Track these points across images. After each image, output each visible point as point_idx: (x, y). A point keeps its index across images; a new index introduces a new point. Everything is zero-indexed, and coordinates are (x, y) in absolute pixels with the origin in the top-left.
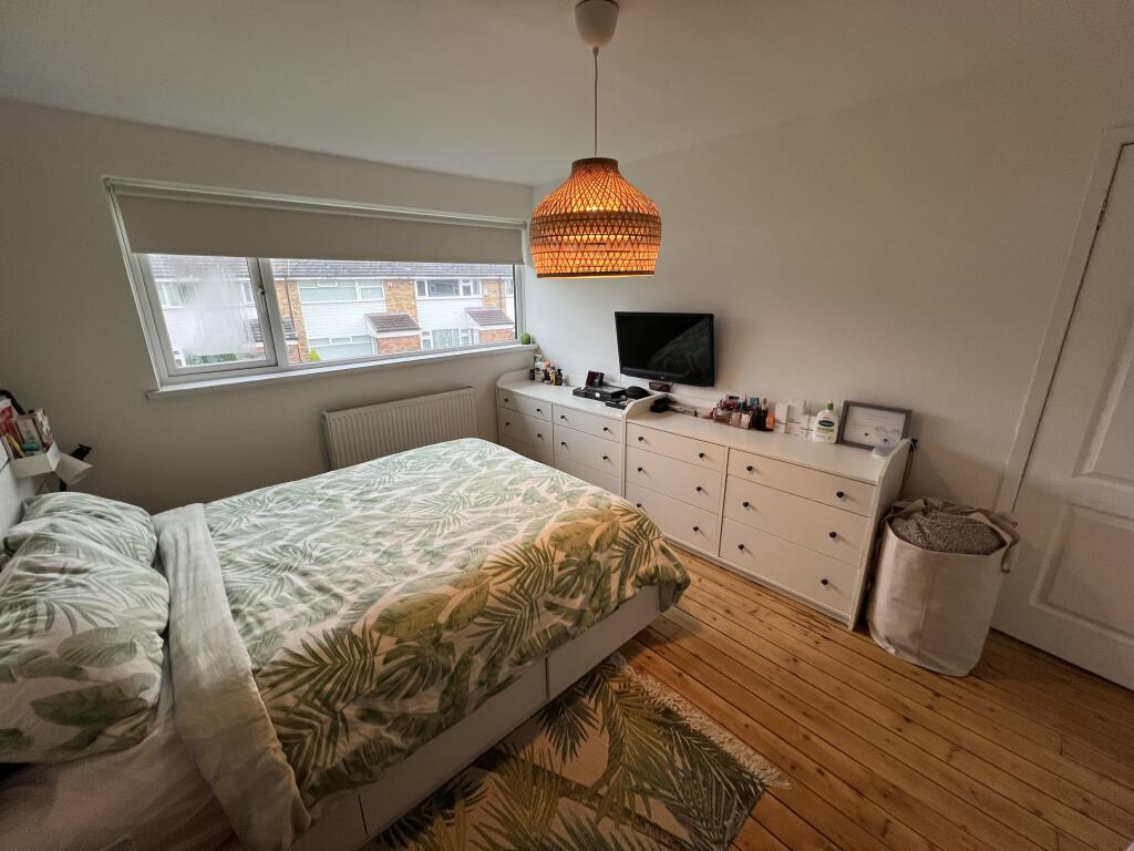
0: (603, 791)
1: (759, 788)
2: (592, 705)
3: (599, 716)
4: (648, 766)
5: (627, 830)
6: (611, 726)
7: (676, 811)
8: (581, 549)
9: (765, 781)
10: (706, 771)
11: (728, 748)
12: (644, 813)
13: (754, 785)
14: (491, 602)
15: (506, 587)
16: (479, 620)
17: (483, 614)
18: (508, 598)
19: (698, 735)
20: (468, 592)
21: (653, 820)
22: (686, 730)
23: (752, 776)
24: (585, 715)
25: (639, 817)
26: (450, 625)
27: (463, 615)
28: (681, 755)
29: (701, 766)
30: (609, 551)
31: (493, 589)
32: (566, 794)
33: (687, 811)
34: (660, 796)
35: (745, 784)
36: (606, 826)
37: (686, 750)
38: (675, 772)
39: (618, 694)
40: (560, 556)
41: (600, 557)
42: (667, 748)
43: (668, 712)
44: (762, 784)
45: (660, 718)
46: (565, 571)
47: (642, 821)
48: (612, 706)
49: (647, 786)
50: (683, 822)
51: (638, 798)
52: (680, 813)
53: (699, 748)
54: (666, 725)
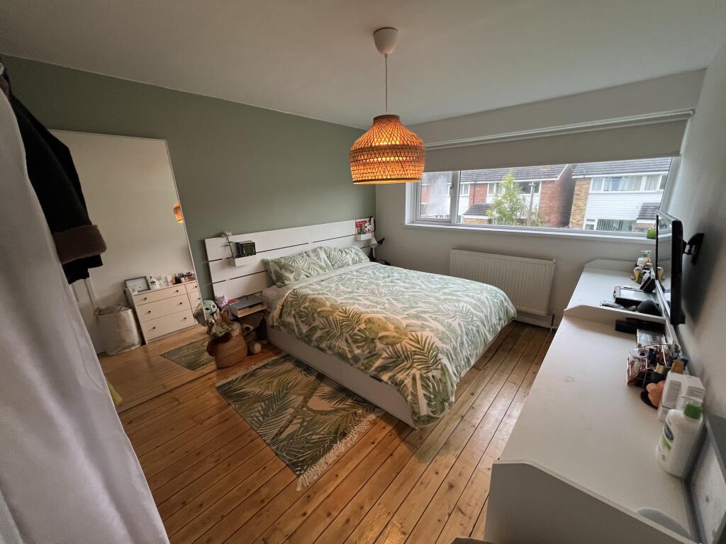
0: (304, 409)
1: (298, 473)
2: (347, 403)
3: (340, 406)
4: (315, 424)
5: (289, 417)
6: (336, 411)
7: (293, 434)
8: (373, 332)
9: (302, 477)
10: (310, 448)
11: (322, 460)
12: (294, 422)
13: (300, 470)
14: (331, 318)
15: (338, 318)
16: (325, 319)
17: (327, 319)
18: (336, 321)
19: (330, 448)
20: (330, 309)
21: (291, 425)
22: (334, 441)
23: (305, 470)
24: (341, 401)
25: (292, 421)
26: (319, 313)
27: (322, 314)
28: (319, 438)
29: (311, 447)
30: (386, 347)
31: (335, 314)
32: (305, 398)
33: (292, 438)
34: (300, 429)
35: (301, 466)
36: (291, 411)
37: (322, 441)
38: (309, 435)
39: (355, 413)
40: (363, 326)
41: (379, 345)
42: (323, 433)
43: (344, 435)
44: (300, 474)
45: (341, 430)
46: (360, 334)
47: (290, 422)
48: (347, 411)
49: (305, 424)
50: (288, 436)
51: (300, 420)
52: (291, 436)
53: (324, 447)
54: (336, 433)
